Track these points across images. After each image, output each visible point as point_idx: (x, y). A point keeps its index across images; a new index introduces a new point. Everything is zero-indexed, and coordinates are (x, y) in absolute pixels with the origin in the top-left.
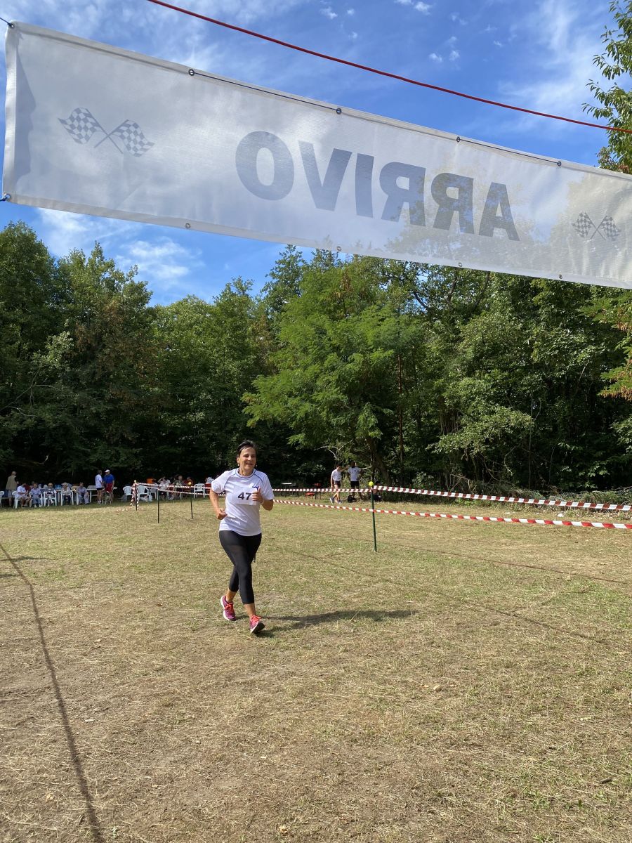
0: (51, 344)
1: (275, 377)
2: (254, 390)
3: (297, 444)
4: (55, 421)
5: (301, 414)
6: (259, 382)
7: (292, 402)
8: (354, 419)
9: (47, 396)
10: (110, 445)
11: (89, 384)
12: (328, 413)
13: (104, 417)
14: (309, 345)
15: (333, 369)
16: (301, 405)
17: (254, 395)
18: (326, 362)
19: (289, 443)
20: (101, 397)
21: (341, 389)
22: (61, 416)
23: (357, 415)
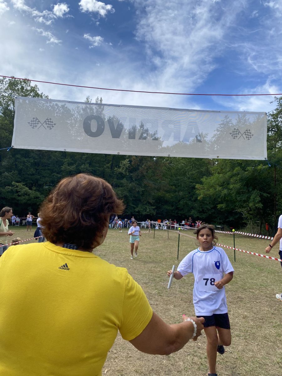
0: (122, 164)
1: (212, 177)
2: (201, 183)
3: (221, 208)
4: (122, 195)
5: (223, 194)
6: (203, 180)
7: (219, 188)
8: (249, 198)
9: (120, 184)
10: (143, 205)
11: (136, 180)
12: (235, 194)
13: (141, 193)
14: (227, 163)
15: (238, 174)
16: (223, 191)
17: (201, 185)
18: (235, 171)
19: (218, 208)
20: (140, 185)
21: (242, 184)
22: (124, 193)
23: (250, 196)
